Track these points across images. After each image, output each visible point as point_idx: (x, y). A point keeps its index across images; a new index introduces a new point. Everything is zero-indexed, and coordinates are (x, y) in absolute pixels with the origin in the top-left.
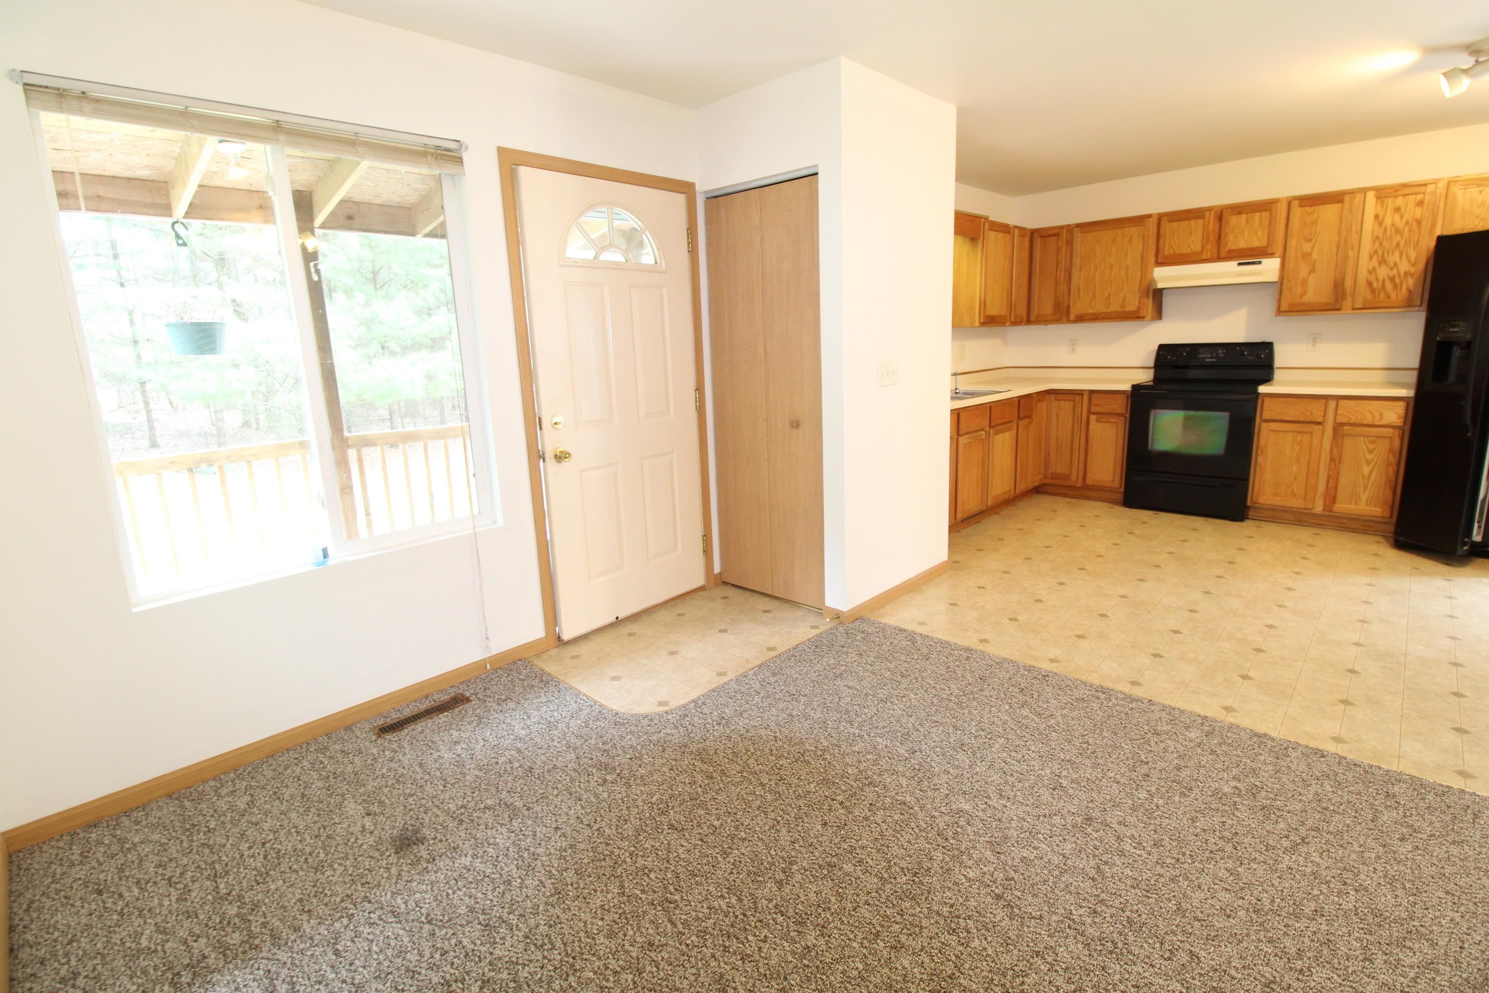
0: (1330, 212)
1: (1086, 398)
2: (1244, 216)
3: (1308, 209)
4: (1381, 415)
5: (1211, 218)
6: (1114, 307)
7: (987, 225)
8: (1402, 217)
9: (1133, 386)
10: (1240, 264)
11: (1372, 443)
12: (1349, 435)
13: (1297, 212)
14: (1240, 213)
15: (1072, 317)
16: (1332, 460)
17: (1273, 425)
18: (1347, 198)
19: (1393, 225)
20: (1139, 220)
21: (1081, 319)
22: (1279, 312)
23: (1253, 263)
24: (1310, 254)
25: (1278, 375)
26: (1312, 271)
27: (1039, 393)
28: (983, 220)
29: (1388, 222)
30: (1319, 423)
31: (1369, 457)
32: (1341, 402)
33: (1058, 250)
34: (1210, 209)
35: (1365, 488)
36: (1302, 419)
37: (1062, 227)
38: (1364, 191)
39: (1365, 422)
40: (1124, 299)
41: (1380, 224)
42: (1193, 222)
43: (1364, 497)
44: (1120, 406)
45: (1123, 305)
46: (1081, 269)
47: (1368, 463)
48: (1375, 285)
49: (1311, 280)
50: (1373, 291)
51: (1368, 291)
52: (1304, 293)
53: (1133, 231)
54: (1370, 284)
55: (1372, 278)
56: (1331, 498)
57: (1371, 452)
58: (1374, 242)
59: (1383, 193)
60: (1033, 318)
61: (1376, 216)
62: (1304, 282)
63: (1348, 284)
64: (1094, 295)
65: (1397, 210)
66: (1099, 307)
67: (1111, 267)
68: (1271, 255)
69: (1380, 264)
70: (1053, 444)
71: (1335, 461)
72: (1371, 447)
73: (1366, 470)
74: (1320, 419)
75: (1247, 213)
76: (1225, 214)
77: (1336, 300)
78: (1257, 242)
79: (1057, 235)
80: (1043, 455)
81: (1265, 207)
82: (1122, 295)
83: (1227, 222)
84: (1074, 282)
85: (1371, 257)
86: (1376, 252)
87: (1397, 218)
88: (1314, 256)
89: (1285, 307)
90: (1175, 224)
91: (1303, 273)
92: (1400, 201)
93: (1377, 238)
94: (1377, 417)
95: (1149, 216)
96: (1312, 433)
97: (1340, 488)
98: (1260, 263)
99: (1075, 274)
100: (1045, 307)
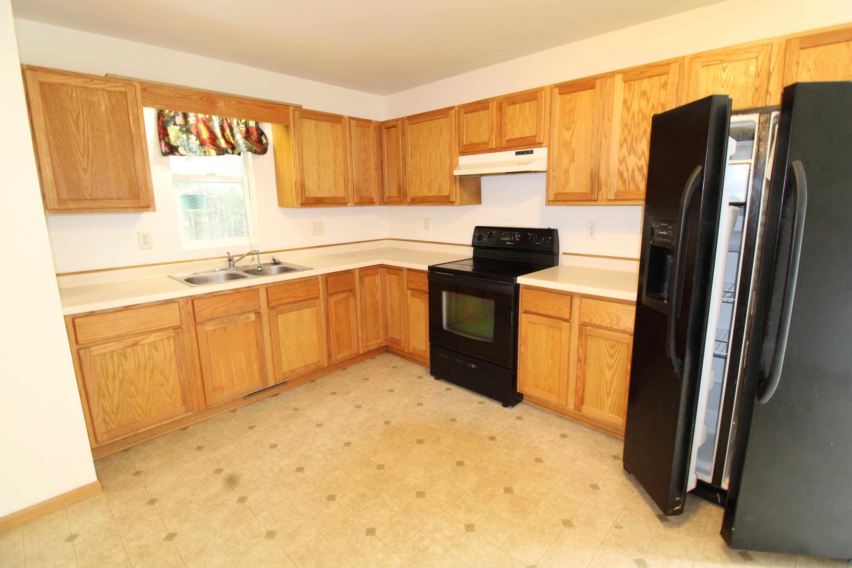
0: (584, 96)
1: (405, 274)
2: (518, 106)
3: (567, 97)
4: (618, 318)
5: (493, 107)
6: (434, 193)
8: (648, 101)
9: (430, 267)
10: (517, 153)
11: (612, 347)
12: (592, 336)
13: (558, 99)
14: (514, 103)
15: (409, 201)
16: (579, 360)
17: (531, 318)
18: (598, 82)
19: (640, 110)
20: (444, 113)
21: (416, 201)
22: (549, 202)
23: (527, 153)
24: (570, 143)
25: (563, 260)
26: (572, 161)
28: (292, 108)
29: (635, 107)
30: (567, 321)
31: (611, 361)
32: (583, 300)
33: (397, 140)
34: (492, 100)
35: (608, 394)
36: (552, 313)
37: (397, 120)
38: (611, 75)
39: (604, 325)
40: (440, 184)
41: (628, 110)
42: (482, 113)
43: (608, 402)
45: (440, 191)
46: (411, 158)
47: (610, 368)
48: (625, 175)
49: (571, 171)
50: (624, 182)
51: (620, 182)
52: (567, 183)
53: (442, 122)
54: (621, 174)
55: (623, 168)
56: (580, 398)
57: (611, 356)
58: (623, 130)
59: (632, 76)
60: (385, 200)
61: (625, 101)
62: (566, 171)
63: (603, 174)
64: (421, 181)
66: (425, 192)
67: (430, 155)
68: (539, 145)
69: (629, 154)
71: (582, 361)
72: (612, 351)
73: (608, 374)
74: (567, 317)
75: (520, 103)
76: (504, 104)
77: (592, 191)
78: (529, 131)
79: (394, 127)
82: (438, 181)
83: (505, 112)
84: (409, 168)
85: (621, 146)
86: (625, 140)
87: (644, 103)
88: (573, 145)
89: (552, 198)
90: (469, 115)
91: (565, 163)
93: (626, 125)
94: (615, 321)
95: (452, 108)
96: (560, 329)
97: (587, 389)
98: (532, 152)
99: (409, 161)
100: (392, 191)
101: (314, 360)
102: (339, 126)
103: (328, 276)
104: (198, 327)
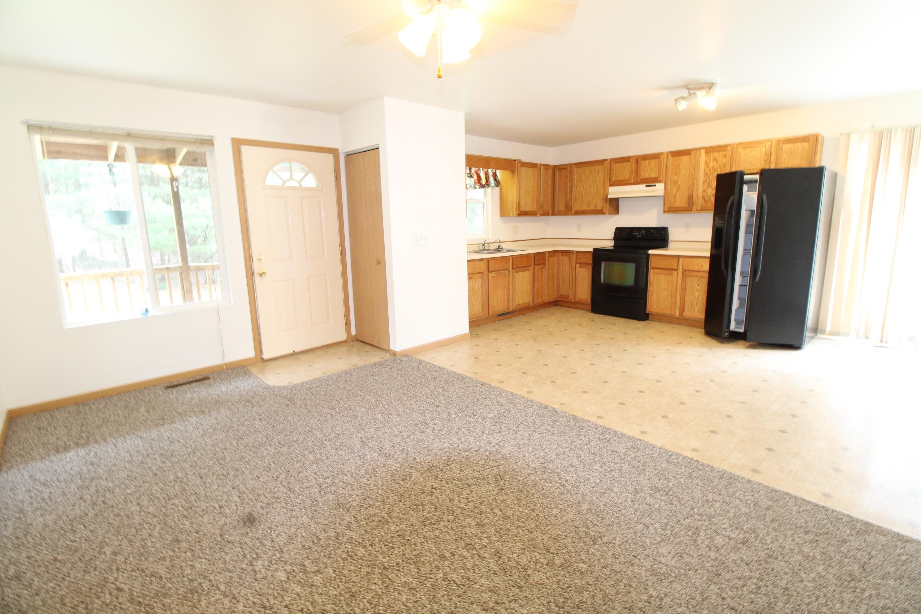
0: (685, 159)
1: (575, 254)
2: (648, 161)
3: (676, 158)
4: (702, 266)
5: (633, 161)
6: (592, 208)
7: (519, 164)
8: (717, 163)
9: (594, 249)
10: (646, 186)
11: (699, 280)
12: (688, 276)
13: (671, 159)
14: (646, 159)
15: (573, 212)
16: (682, 289)
17: (656, 271)
18: (692, 152)
19: (713, 167)
20: (602, 162)
21: (577, 213)
22: (665, 212)
23: (653, 186)
24: (677, 182)
25: (671, 244)
26: (678, 190)
27: (550, 252)
28: (517, 162)
29: (711, 165)
30: (676, 270)
31: (698, 288)
32: (685, 259)
33: (567, 176)
34: (632, 157)
35: (697, 304)
36: (668, 267)
37: (567, 165)
38: (699, 149)
39: (695, 269)
40: (596, 203)
41: (708, 167)
42: (625, 164)
43: (697, 308)
44: (589, 260)
45: (595, 206)
46: (577, 187)
47: (698, 291)
48: (706, 198)
49: (678, 196)
50: (705, 201)
51: (703, 202)
52: (675, 202)
53: (599, 167)
54: (704, 198)
55: (705, 194)
56: (682, 309)
57: (698, 285)
58: (705, 176)
59: (709, 150)
60: (555, 213)
61: (706, 162)
62: (675, 196)
63: (694, 198)
64: (583, 201)
65: (715, 159)
66: (585, 208)
67: (590, 186)
68: (660, 182)
69: (708, 188)
70: (561, 279)
71: (684, 289)
72: (699, 282)
73: (697, 294)
74: (676, 268)
75: (649, 159)
76: (639, 160)
77: (689, 206)
78: (654, 175)
79: (565, 169)
80: (556, 285)
81: (656, 156)
82: (595, 201)
83: (640, 164)
84: (574, 193)
85: (704, 184)
86: (706, 181)
87: (715, 163)
88: (679, 182)
89: (666, 209)
90: (617, 164)
91: (674, 191)
92: (716, 154)
93: (706, 174)
94: (700, 267)
95: (606, 160)
96: (672, 275)
97: (686, 303)
98: (655, 185)
99: (574, 189)
100: (561, 206)
101: (526, 301)
102: (536, 169)
103: (535, 254)
104: (489, 274)
